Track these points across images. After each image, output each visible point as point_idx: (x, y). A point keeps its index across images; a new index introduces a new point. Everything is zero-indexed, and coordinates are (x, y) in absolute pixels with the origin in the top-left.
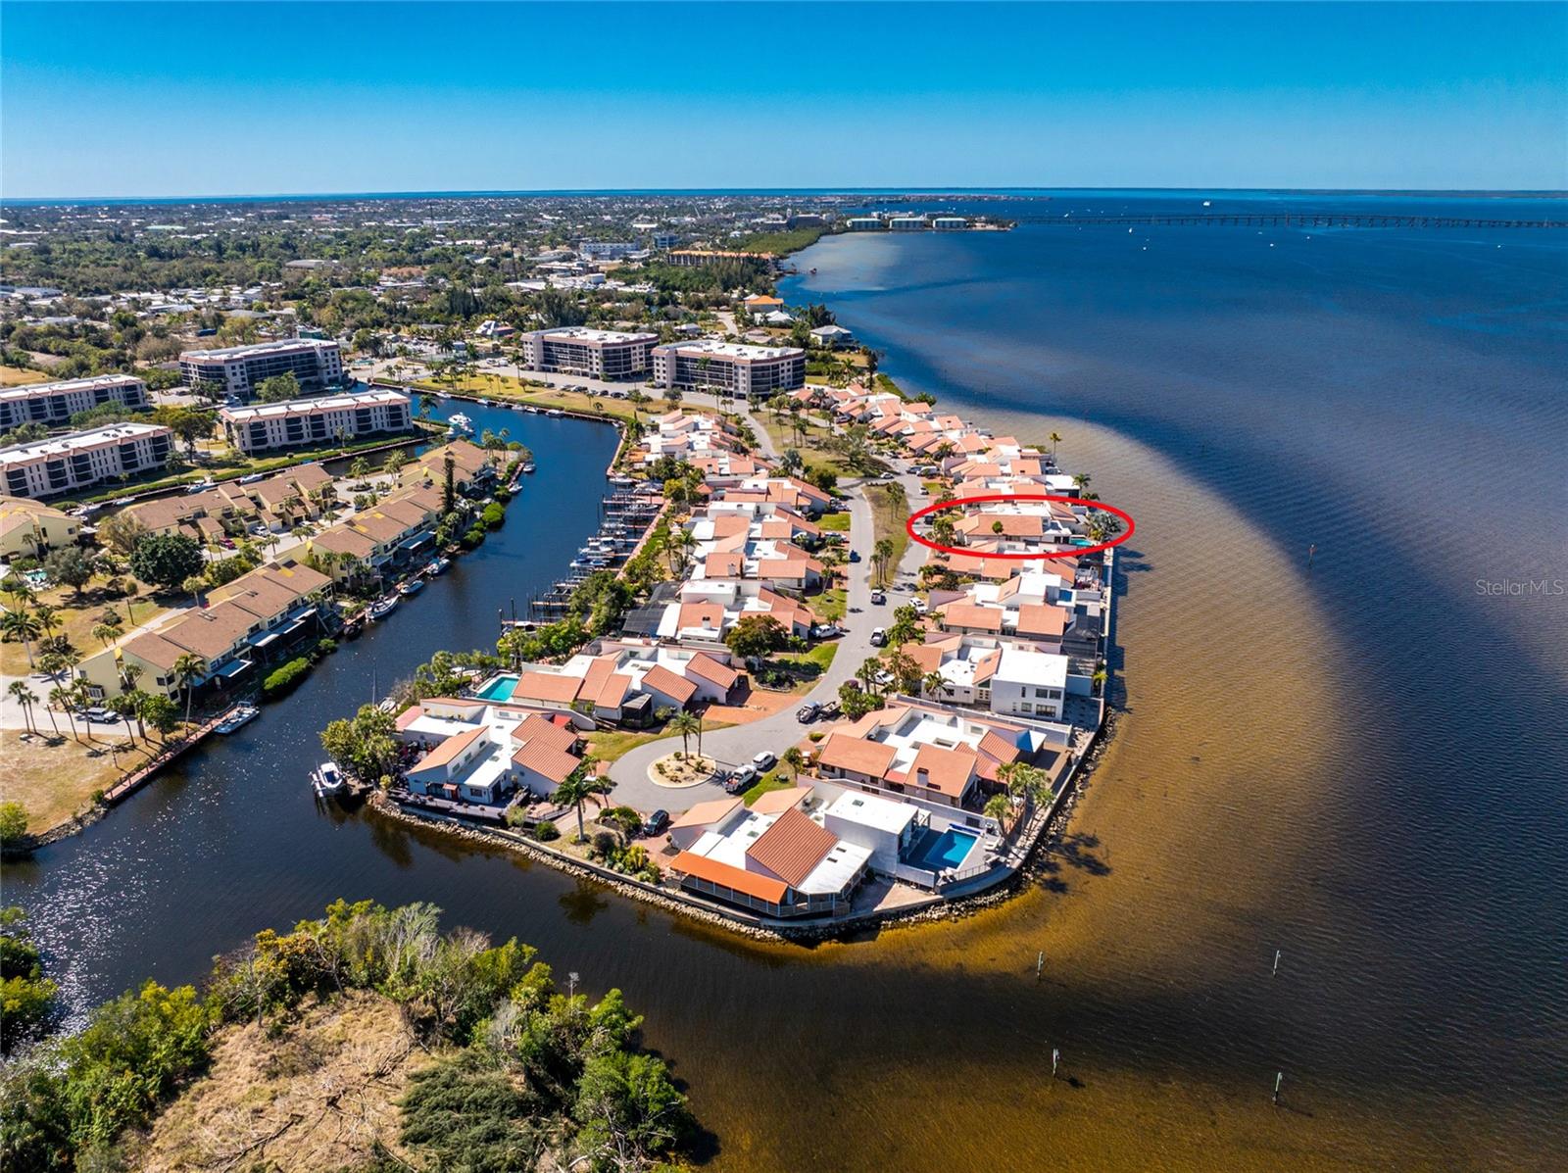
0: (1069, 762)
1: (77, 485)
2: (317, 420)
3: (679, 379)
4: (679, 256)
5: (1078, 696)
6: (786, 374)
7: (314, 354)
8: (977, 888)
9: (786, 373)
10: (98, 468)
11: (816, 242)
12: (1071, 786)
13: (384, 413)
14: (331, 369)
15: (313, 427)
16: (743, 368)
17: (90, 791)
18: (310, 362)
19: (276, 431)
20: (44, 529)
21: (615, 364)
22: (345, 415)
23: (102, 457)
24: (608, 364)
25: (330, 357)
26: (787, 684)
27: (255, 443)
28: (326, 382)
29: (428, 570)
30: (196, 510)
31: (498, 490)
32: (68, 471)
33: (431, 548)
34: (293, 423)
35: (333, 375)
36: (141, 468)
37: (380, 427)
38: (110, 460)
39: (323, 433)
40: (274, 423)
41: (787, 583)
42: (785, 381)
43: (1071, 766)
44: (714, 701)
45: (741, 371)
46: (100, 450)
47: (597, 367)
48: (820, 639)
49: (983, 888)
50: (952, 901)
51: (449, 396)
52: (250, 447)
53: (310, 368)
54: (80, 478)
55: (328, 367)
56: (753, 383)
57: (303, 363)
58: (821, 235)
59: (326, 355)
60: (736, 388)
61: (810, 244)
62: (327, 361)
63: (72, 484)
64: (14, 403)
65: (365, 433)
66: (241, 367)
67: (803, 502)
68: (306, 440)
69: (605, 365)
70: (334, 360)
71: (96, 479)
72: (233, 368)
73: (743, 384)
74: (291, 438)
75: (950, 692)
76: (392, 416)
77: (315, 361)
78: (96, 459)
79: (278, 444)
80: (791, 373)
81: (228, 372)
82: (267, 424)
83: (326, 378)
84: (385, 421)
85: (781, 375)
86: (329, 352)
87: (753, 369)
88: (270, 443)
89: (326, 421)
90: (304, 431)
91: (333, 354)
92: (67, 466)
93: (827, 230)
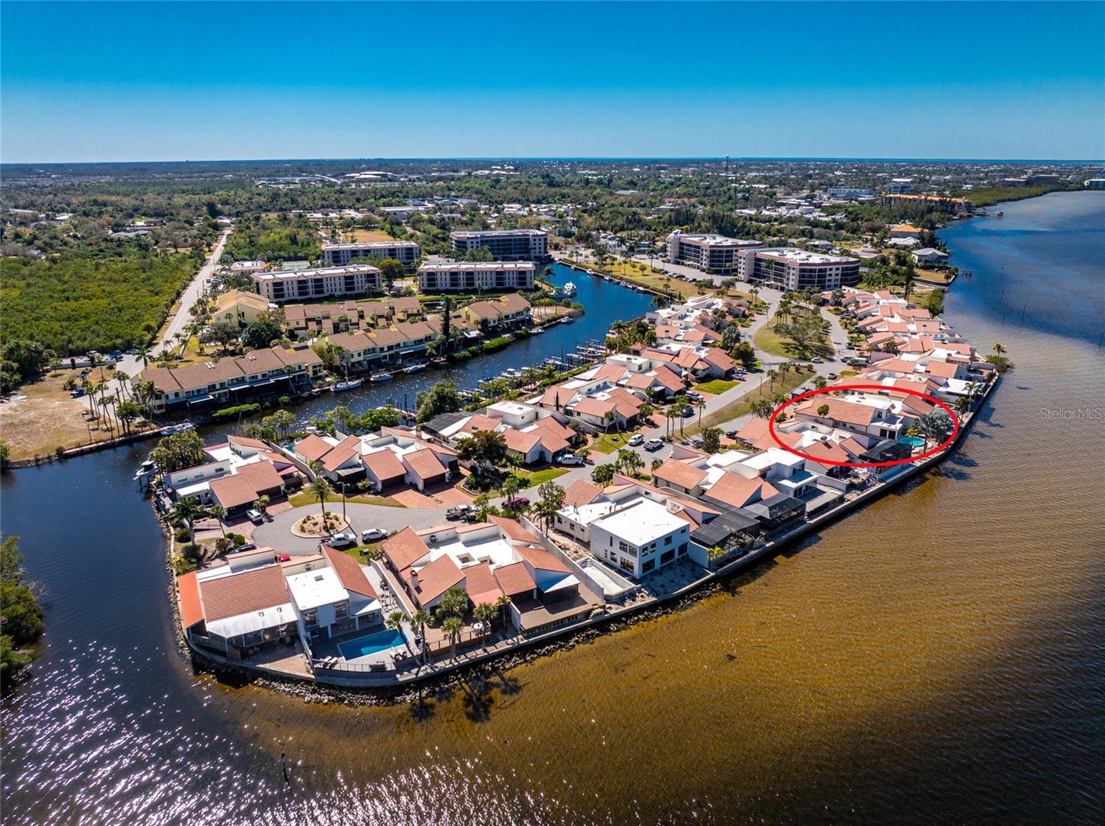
0: (587, 614)
1: (315, 296)
2: (470, 275)
3: (755, 275)
4: (891, 198)
5: (695, 564)
6: (833, 278)
7: (528, 239)
8: (348, 684)
9: (834, 275)
10: (330, 288)
11: (1041, 195)
12: (566, 637)
13: (515, 275)
14: (537, 250)
15: (467, 279)
16: (794, 269)
17: (57, 445)
18: (525, 244)
19: (443, 279)
20: (243, 313)
21: (719, 261)
22: (489, 274)
23: (333, 282)
24: (713, 261)
25: (537, 242)
26: (479, 489)
27: (429, 285)
28: (533, 258)
29: (405, 370)
30: (325, 314)
31: (521, 329)
32: (310, 287)
33: (420, 355)
34: (454, 275)
35: (538, 254)
36: (356, 292)
37: (511, 285)
38: (337, 284)
39: (473, 284)
40: (443, 274)
41: (594, 420)
42: (832, 283)
43: (588, 619)
44: (414, 487)
45: (792, 271)
46: (332, 278)
47: (705, 263)
48: (559, 465)
49: (355, 685)
50: (320, 685)
51: (593, 273)
52: (426, 287)
53: (525, 248)
54: (317, 293)
55: (535, 248)
56: (800, 281)
57: (520, 244)
58: (1052, 191)
59: (535, 240)
60: (788, 284)
61: (1029, 197)
62: (535, 244)
63: (312, 295)
64: (343, 251)
65: (500, 287)
66: (477, 243)
67: (700, 366)
68: (462, 287)
69: (710, 261)
70: (540, 244)
71: (326, 294)
72: (472, 243)
73: (792, 282)
74: (452, 285)
75: (572, 526)
76: (520, 278)
77: (528, 244)
78: (329, 282)
79: (444, 288)
80: (839, 277)
81: (469, 245)
82: (439, 274)
83: (533, 255)
84: (515, 281)
85: (828, 278)
86: (537, 238)
87: (802, 271)
88: (439, 287)
89: (476, 276)
90: (462, 282)
91: (540, 240)
92: (310, 284)
93: (1064, 187)
